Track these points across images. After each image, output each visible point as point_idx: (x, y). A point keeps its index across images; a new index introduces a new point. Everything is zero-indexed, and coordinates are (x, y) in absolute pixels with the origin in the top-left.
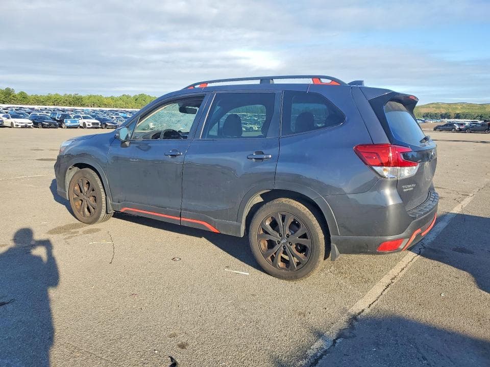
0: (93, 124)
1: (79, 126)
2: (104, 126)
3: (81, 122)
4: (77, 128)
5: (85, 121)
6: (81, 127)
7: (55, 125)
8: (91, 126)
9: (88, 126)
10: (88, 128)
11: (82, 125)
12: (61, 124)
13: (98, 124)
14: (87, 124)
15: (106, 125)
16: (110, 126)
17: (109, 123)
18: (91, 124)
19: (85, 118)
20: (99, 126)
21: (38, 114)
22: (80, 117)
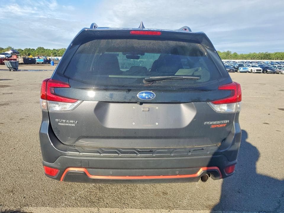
0: (257, 70)
1: (248, 71)
2: (265, 72)
3: (249, 69)
4: (246, 72)
5: (252, 68)
6: (249, 72)
7: (233, 70)
8: (256, 71)
9: (253, 72)
10: (254, 73)
11: (250, 71)
12: (237, 70)
13: (260, 70)
14: (253, 70)
15: (267, 71)
16: (269, 72)
17: (269, 70)
18: (255, 70)
19: (252, 66)
20: (261, 72)
21: (227, 64)
22: (250, 66)
